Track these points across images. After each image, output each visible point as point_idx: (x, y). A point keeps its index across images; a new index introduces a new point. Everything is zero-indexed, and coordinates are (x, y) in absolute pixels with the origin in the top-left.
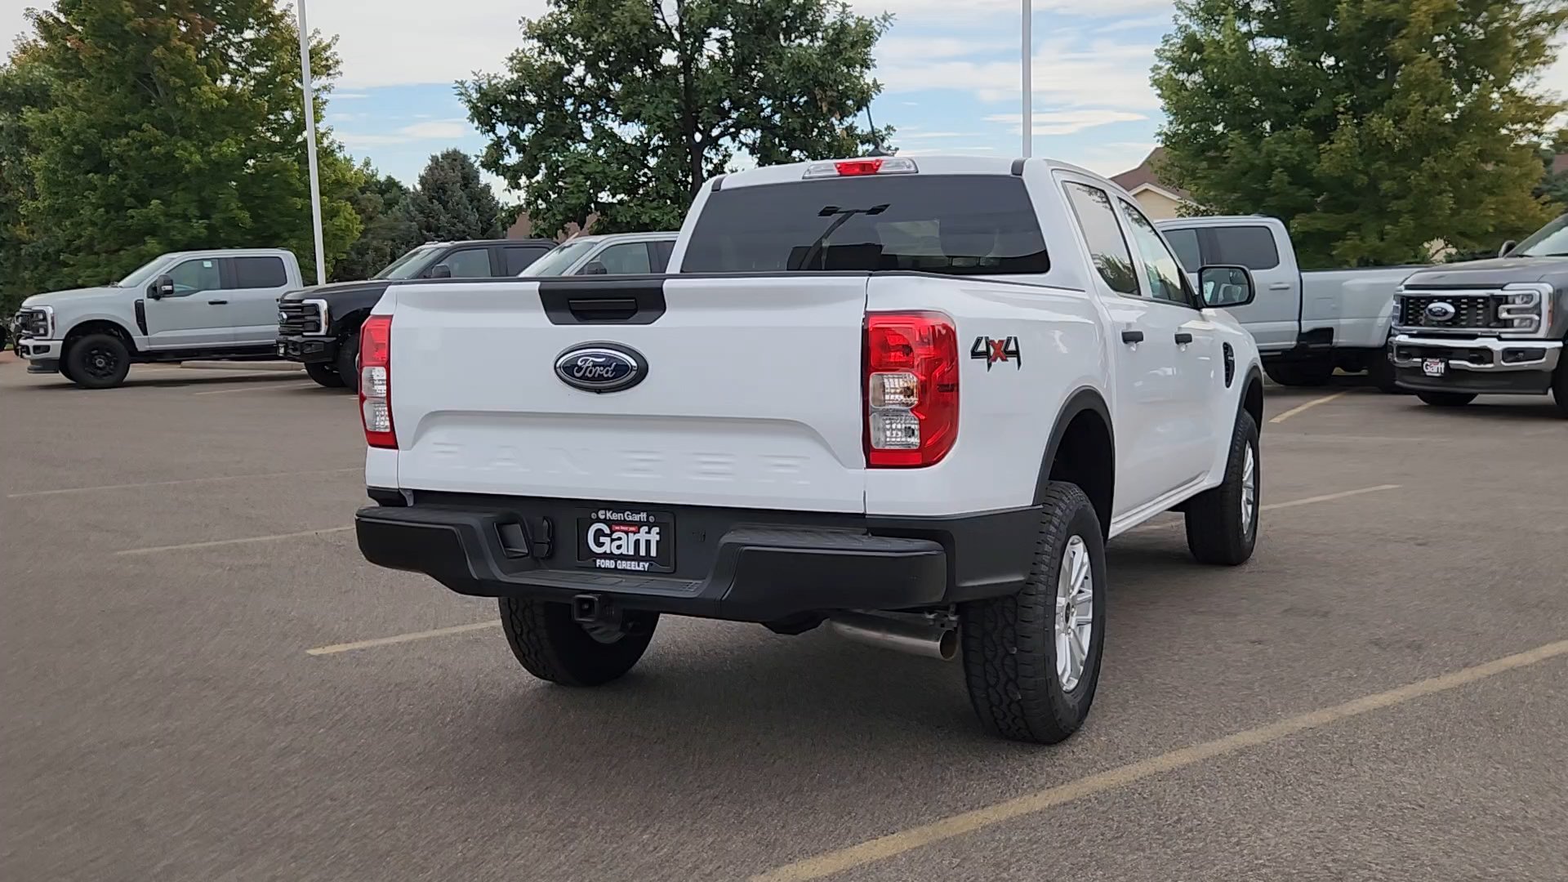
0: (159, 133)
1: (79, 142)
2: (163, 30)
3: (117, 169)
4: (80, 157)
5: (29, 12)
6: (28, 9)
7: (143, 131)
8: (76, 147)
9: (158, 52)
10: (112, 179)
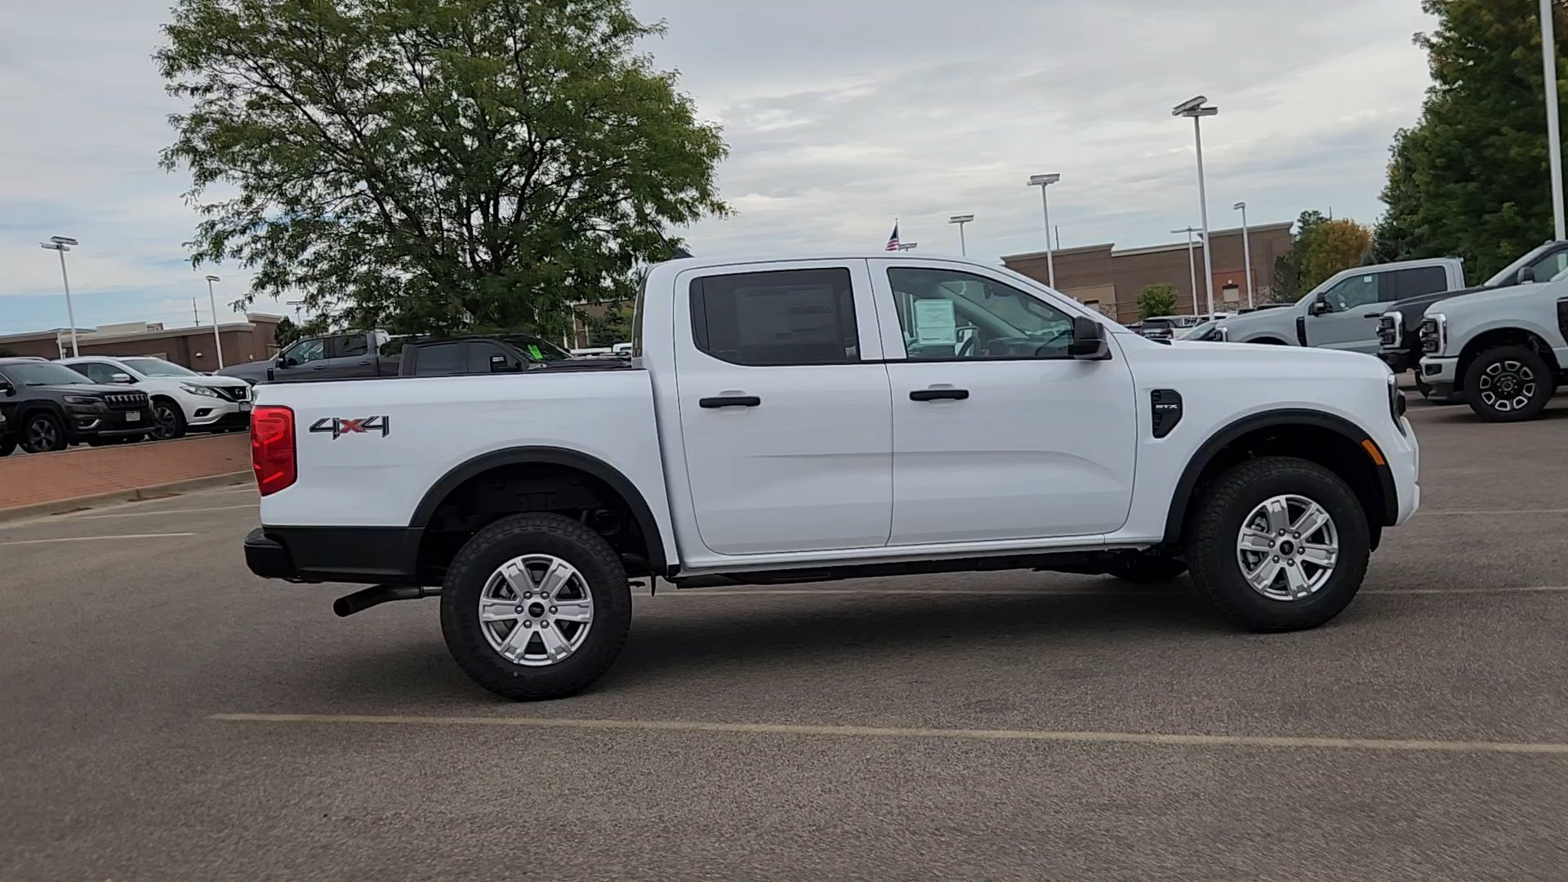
0: (1522, 134)
1: (1444, 155)
2: (1524, 29)
3: (1479, 175)
4: (1444, 169)
5: (1417, 38)
6: (1415, 35)
7: (1501, 134)
8: (1438, 161)
9: (1517, 54)
10: (1472, 186)
